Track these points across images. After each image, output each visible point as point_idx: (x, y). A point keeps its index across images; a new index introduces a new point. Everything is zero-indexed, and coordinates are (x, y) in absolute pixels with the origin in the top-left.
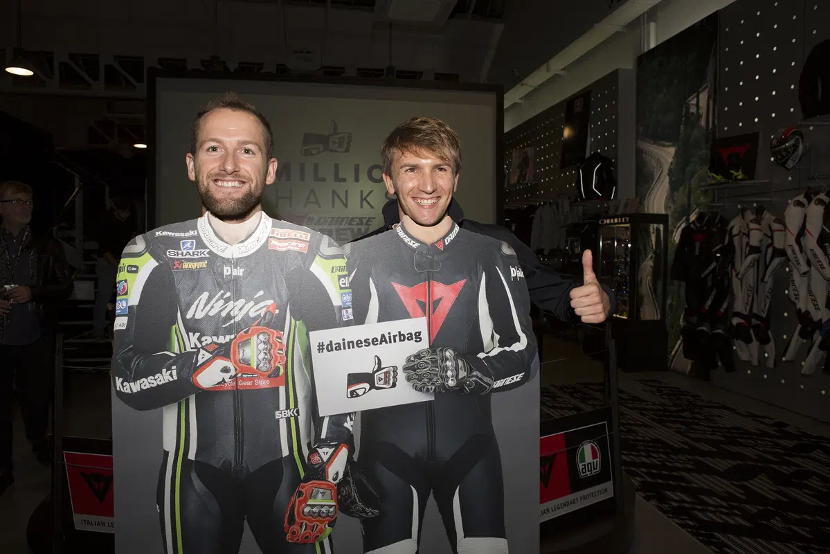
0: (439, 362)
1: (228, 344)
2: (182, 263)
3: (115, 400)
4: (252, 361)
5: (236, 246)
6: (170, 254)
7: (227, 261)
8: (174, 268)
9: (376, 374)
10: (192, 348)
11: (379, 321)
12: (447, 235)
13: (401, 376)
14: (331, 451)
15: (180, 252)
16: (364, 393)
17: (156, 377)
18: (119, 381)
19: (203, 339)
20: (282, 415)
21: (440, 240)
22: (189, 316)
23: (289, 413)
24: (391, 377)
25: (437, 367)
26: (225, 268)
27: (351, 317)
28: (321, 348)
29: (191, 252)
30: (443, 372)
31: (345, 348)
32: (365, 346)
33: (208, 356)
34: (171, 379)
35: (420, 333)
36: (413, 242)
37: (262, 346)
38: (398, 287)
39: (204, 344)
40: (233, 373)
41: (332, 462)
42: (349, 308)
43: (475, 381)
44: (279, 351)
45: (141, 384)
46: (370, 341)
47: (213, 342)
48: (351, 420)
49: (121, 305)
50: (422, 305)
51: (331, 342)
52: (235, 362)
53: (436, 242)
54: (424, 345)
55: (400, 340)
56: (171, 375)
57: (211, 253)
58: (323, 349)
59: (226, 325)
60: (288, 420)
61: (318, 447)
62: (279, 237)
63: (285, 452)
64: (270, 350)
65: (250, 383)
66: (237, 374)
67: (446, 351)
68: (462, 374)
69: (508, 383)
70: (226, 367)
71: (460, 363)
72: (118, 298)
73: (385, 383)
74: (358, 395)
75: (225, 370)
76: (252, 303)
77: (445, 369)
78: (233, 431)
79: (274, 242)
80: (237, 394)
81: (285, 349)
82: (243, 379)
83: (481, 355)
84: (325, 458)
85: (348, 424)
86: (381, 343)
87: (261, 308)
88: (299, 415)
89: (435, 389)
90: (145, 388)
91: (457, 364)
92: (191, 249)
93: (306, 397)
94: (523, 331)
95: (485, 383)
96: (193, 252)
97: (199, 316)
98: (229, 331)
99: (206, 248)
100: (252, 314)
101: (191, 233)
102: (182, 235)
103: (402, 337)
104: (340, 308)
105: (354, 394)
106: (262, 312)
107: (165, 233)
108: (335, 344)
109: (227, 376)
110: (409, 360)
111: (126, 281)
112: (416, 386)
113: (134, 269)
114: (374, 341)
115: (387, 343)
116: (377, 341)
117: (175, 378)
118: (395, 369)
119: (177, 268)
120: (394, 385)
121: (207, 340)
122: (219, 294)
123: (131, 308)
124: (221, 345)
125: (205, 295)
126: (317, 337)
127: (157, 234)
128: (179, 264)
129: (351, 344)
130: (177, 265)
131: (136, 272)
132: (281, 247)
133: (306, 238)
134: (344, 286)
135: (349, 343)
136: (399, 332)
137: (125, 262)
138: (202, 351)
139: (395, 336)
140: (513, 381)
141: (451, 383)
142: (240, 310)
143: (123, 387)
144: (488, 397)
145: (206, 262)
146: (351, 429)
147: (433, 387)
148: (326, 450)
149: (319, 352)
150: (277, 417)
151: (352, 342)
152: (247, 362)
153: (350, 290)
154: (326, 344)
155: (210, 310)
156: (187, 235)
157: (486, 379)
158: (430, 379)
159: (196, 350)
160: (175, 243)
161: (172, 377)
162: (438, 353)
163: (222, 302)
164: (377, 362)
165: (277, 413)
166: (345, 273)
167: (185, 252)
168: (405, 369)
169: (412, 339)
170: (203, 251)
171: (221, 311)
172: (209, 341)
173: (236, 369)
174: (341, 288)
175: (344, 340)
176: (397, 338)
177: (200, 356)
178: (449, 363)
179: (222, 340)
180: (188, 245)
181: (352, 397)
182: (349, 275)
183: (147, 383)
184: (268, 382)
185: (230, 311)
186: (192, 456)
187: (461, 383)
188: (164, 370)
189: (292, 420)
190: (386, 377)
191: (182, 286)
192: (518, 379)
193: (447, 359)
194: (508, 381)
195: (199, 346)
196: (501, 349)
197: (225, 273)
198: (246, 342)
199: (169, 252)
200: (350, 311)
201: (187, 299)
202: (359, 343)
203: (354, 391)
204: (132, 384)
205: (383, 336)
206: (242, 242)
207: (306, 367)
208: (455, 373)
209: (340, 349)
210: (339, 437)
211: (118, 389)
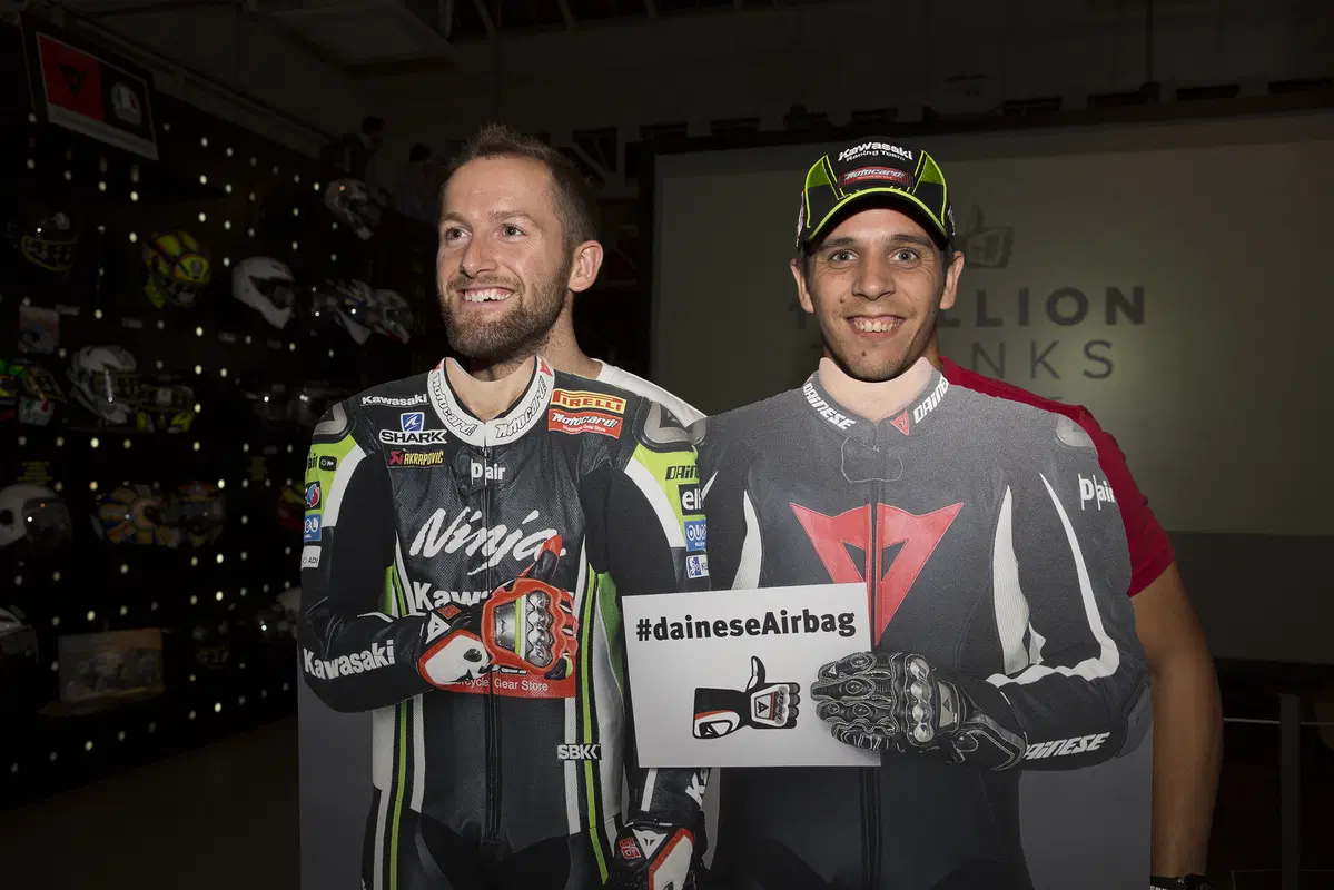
0: (895, 684)
1: (477, 608)
2: (404, 453)
3: (303, 688)
4: (517, 642)
5: (492, 424)
6: (385, 437)
7: (476, 452)
8: (392, 462)
9: (753, 696)
10: (418, 610)
11: (763, 584)
12: (919, 400)
13: (807, 706)
14: (660, 838)
15: (400, 434)
16: (729, 732)
17: (363, 656)
18: (308, 656)
19: (437, 594)
20: (569, 752)
21: (901, 413)
22: (414, 551)
23: (582, 752)
24: (786, 706)
25: (889, 694)
26: (474, 466)
27: (705, 573)
28: (643, 629)
29: (417, 433)
30: (903, 707)
31: (690, 636)
32: (732, 634)
33: (444, 627)
34: (386, 663)
35: (851, 617)
36: (838, 416)
37: (535, 618)
38: (803, 514)
39: (437, 604)
40: (484, 662)
41: (661, 862)
42: (702, 553)
43: (980, 738)
44: (566, 630)
45: (339, 666)
46: (743, 625)
47: (452, 602)
48: (701, 782)
49: (312, 527)
50: (858, 557)
51: (664, 619)
52: (489, 643)
53: (894, 417)
54: (861, 642)
55: (807, 629)
56: (385, 655)
57: (449, 436)
58: (648, 633)
59: (474, 573)
60: (580, 764)
61: (636, 826)
62: (568, 406)
63: (574, 827)
64: (549, 626)
65: (512, 686)
66: (491, 666)
67: (910, 661)
68: (949, 717)
69: (1064, 751)
70: (474, 650)
71: (944, 692)
72: (308, 513)
73: (772, 716)
74: (715, 735)
75: (472, 656)
76: (519, 533)
77: (908, 702)
78: (484, 770)
79: (559, 417)
80: (491, 700)
81: (576, 625)
82: (503, 677)
83: (997, 680)
84: (649, 851)
85: (695, 791)
86: (765, 632)
87: (534, 545)
88: (600, 758)
89: (883, 742)
90: (345, 673)
91: (936, 695)
92: (418, 428)
93: (613, 725)
94: (1109, 633)
95: (1007, 745)
96: (421, 435)
97: (430, 552)
98: (478, 584)
99: (440, 425)
100: (519, 555)
101: (417, 399)
102: (403, 402)
103: (810, 622)
104: (683, 553)
105: (707, 732)
106: (537, 551)
107: (377, 400)
108: (672, 626)
109: (474, 667)
110: (824, 672)
111: (318, 484)
112: (840, 731)
113: (330, 463)
114: (752, 626)
115: (777, 632)
116: (757, 625)
117: (392, 661)
118: (795, 689)
119: (395, 464)
120: (791, 723)
121: (443, 597)
122: (463, 514)
123: (325, 530)
124: (464, 608)
125: (440, 515)
126: (639, 607)
127: (365, 400)
128: (398, 456)
129: (703, 629)
130: (395, 458)
131: (333, 468)
132: (571, 425)
133: (618, 407)
134: (692, 507)
135: (699, 625)
136: (806, 612)
137: (318, 450)
138: (434, 618)
139: (795, 620)
140: (1077, 750)
141: (921, 734)
142: (498, 545)
143: (314, 667)
144: (1011, 777)
145: (442, 453)
146: (700, 801)
147: (879, 738)
148: (649, 834)
149: (641, 639)
150: (560, 756)
151: (706, 624)
152: (508, 644)
153: (702, 517)
154: (654, 622)
155: (447, 543)
156: (412, 402)
157: (1007, 736)
158: (873, 721)
159: (424, 614)
160: (391, 418)
161: (387, 658)
162: (892, 664)
163: (467, 528)
164: (756, 669)
165: (560, 748)
166: (693, 480)
167: (408, 434)
168: (817, 691)
169: (833, 628)
170: (437, 432)
171: (466, 545)
172: (446, 600)
173: (490, 657)
174: (685, 512)
175: (688, 618)
176: (801, 624)
177: (431, 626)
178: (916, 690)
179: (468, 599)
180: (413, 421)
181: (703, 736)
182: (701, 486)
183: (349, 665)
184: (545, 687)
185: (482, 546)
186: (416, 804)
187: (944, 738)
188: (375, 646)
189: (588, 765)
190: (774, 704)
191: (404, 496)
192: (1093, 747)
193: (913, 680)
194: (1065, 747)
195: (430, 607)
196: (1049, 671)
197: (474, 475)
198: (508, 608)
199: (383, 434)
200: (703, 559)
201: (411, 521)
202: (719, 628)
203: (708, 724)
204: (327, 664)
205: (770, 616)
206: (502, 415)
207: (615, 667)
208: (930, 715)
209: (682, 636)
210: (676, 814)
211: (307, 670)
